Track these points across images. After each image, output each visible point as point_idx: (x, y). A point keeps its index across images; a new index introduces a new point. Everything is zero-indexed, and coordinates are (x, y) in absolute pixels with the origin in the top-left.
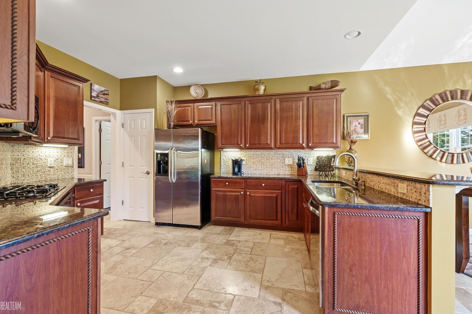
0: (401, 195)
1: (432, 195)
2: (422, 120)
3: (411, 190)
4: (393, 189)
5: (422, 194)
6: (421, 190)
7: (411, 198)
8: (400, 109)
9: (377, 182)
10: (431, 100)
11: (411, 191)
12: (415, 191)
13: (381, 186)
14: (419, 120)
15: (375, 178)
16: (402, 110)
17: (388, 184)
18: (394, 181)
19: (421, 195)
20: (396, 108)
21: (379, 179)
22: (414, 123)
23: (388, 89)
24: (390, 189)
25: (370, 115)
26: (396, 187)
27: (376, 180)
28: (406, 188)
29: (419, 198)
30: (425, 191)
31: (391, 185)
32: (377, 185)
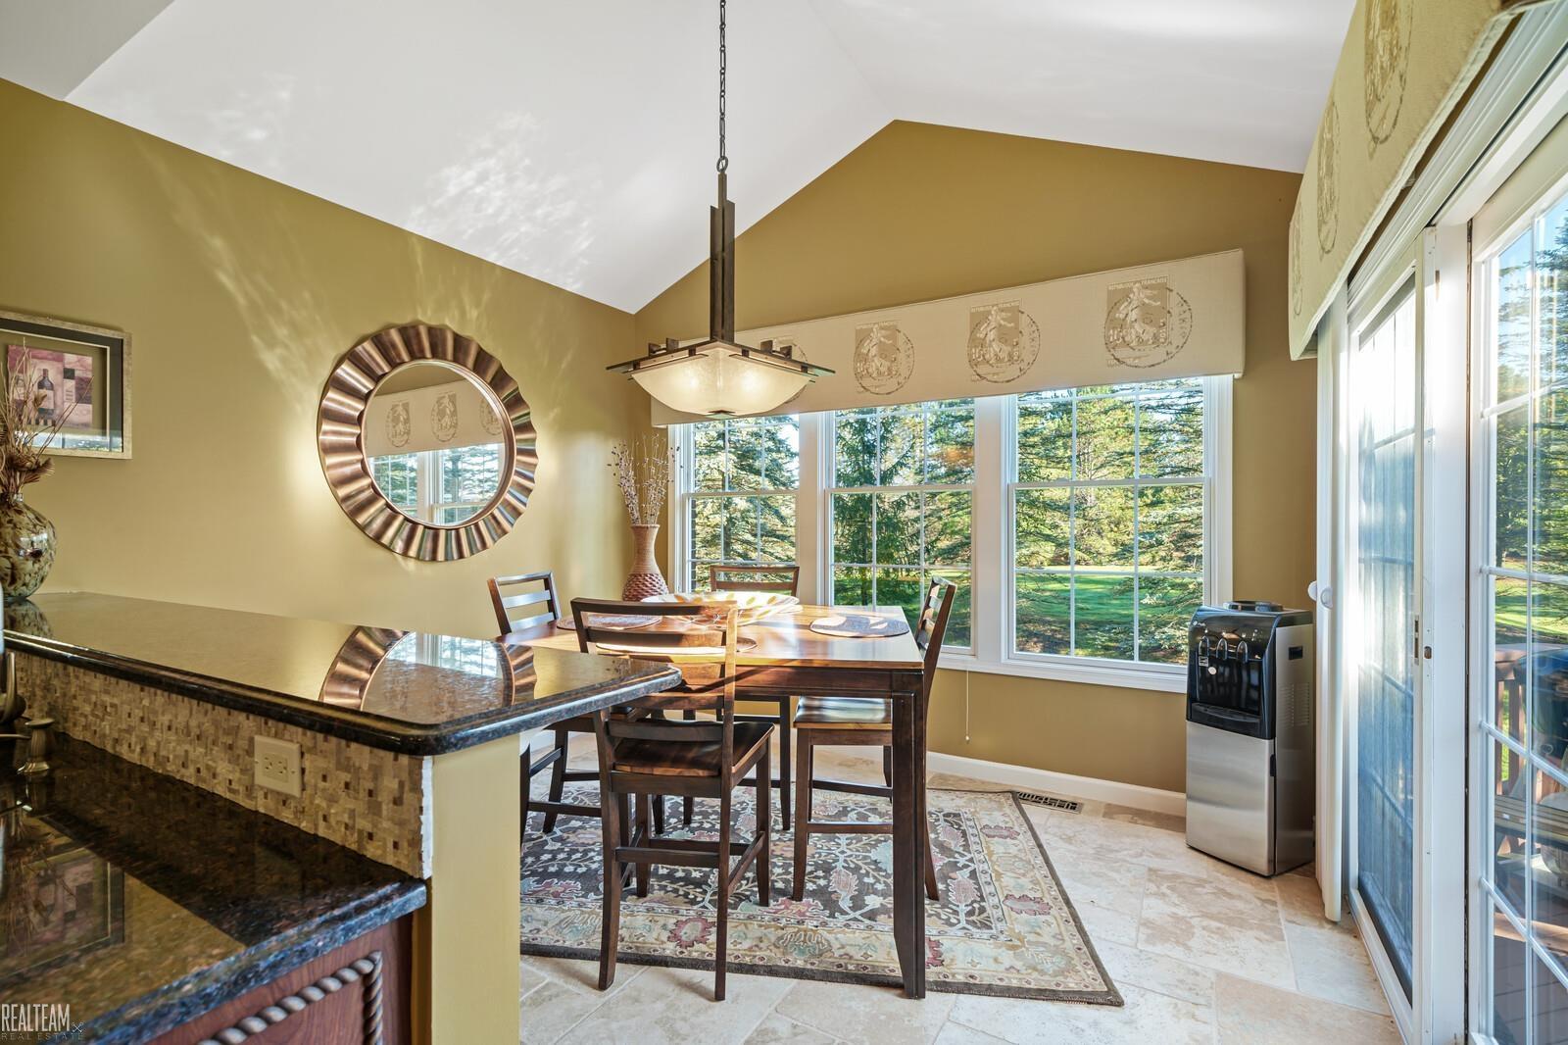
0: (271, 802)
1: (431, 812)
2: (349, 406)
3: (324, 778)
4: (224, 768)
5: (380, 804)
6: (376, 778)
7: (322, 824)
8: (271, 343)
9: (135, 721)
10: (379, 340)
11: (322, 784)
12: (347, 785)
13: (158, 743)
14: (341, 403)
15: (125, 696)
16: (279, 351)
17: (199, 737)
18: (233, 723)
19: (374, 808)
20: (255, 339)
21: (146, 702)
22: (325, 415)
23: (218, 243)
24: (208, 768)
25: (130, 344)
26: (242, 755)
27: (126, 708)
28: (294, 765)
29: (364, 824)
30: (396, 786)
31: (214, 743)
32: (133, 740)
